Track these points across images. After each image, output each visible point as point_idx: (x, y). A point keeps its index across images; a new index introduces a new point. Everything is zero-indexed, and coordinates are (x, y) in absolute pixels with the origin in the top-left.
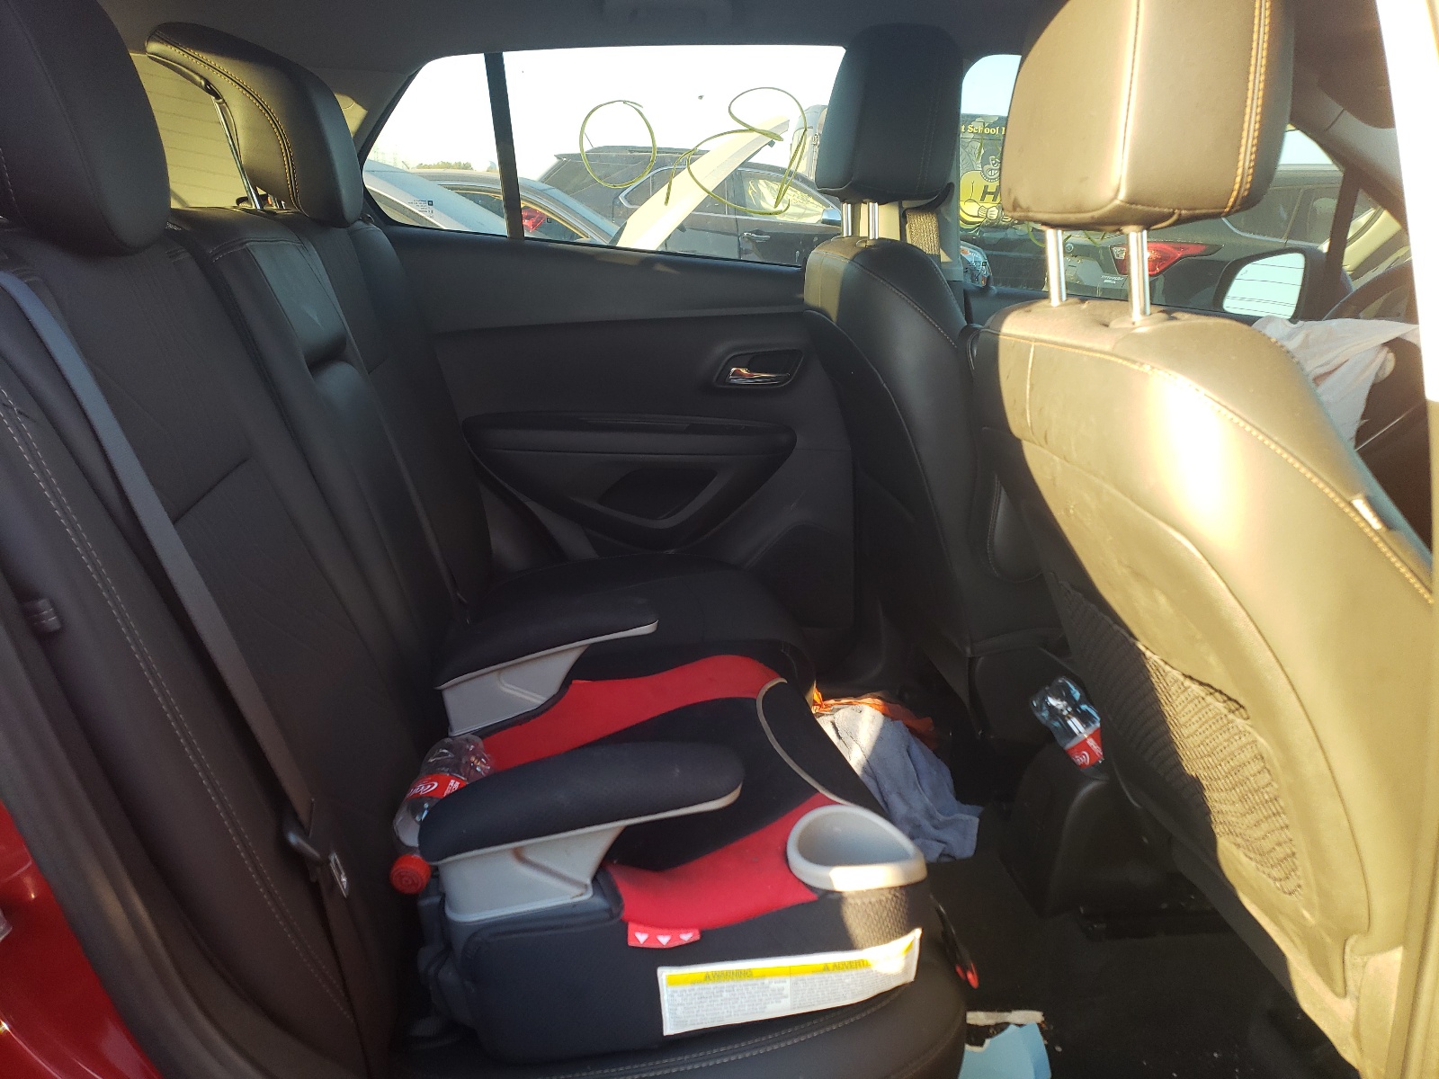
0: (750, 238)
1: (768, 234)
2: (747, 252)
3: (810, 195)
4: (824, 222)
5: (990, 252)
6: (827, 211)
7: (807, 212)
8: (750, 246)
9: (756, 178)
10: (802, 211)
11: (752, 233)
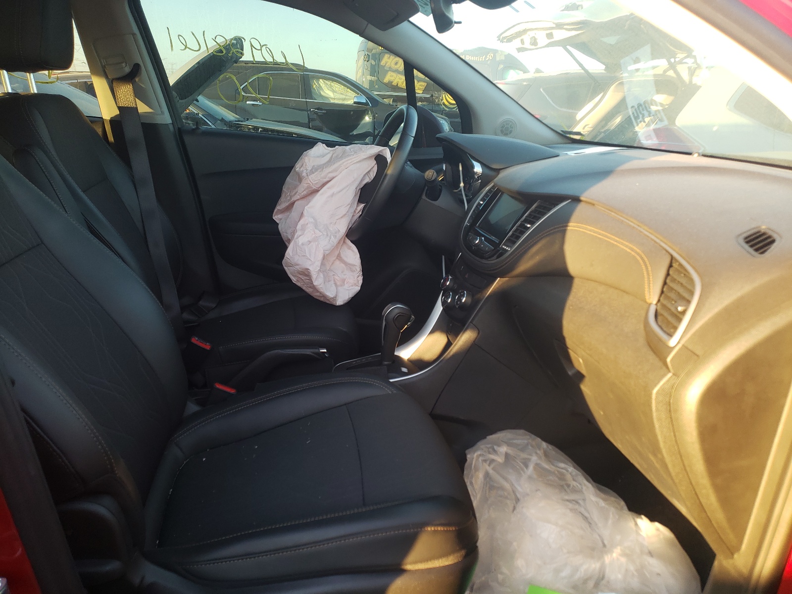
0: (316, 113)
1: (325, 110)
2: (313, 120)
3: (348, 88)
4: (355, 103)
5: (453, 120)
6: (357, 97)
7: (347, 97)
8: (315, 116)
9: (318, 78)
10: (344, 97)
11: (316, 109)
